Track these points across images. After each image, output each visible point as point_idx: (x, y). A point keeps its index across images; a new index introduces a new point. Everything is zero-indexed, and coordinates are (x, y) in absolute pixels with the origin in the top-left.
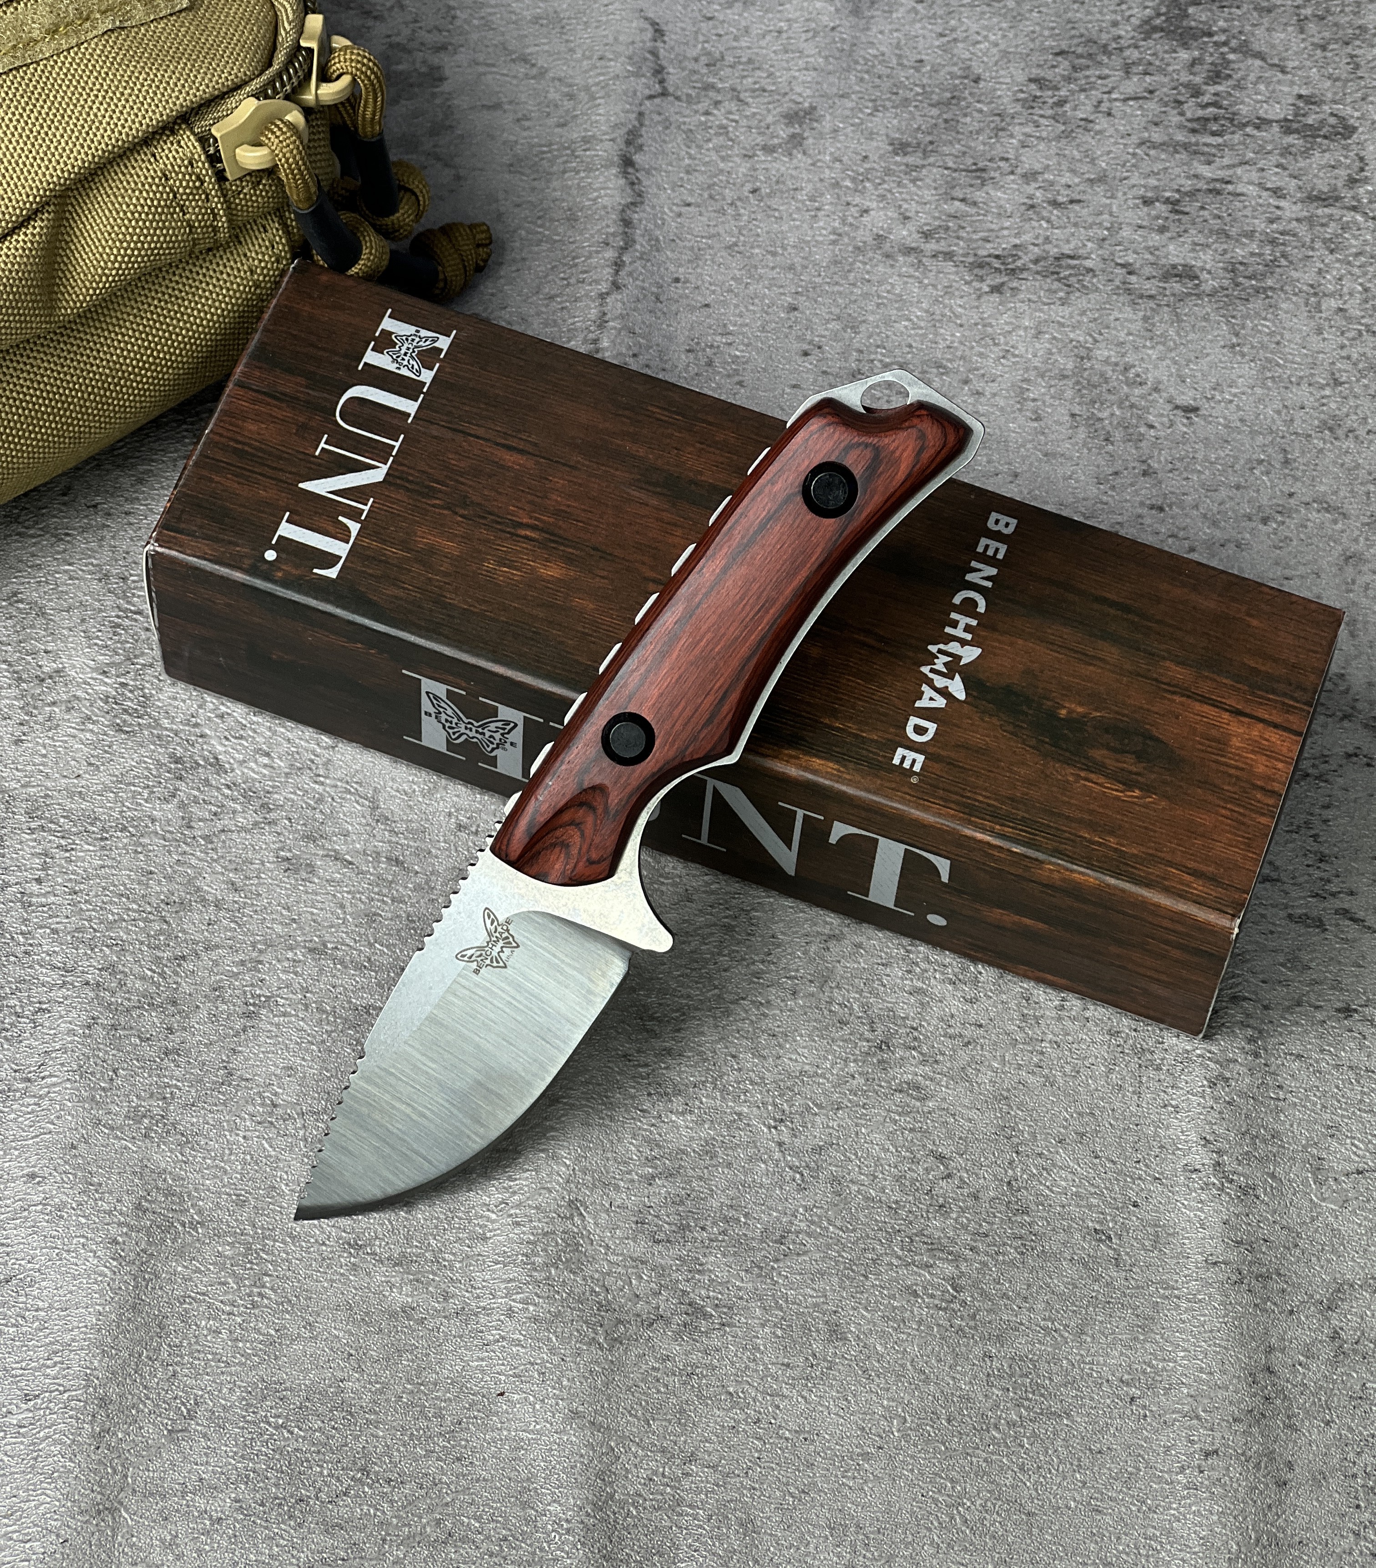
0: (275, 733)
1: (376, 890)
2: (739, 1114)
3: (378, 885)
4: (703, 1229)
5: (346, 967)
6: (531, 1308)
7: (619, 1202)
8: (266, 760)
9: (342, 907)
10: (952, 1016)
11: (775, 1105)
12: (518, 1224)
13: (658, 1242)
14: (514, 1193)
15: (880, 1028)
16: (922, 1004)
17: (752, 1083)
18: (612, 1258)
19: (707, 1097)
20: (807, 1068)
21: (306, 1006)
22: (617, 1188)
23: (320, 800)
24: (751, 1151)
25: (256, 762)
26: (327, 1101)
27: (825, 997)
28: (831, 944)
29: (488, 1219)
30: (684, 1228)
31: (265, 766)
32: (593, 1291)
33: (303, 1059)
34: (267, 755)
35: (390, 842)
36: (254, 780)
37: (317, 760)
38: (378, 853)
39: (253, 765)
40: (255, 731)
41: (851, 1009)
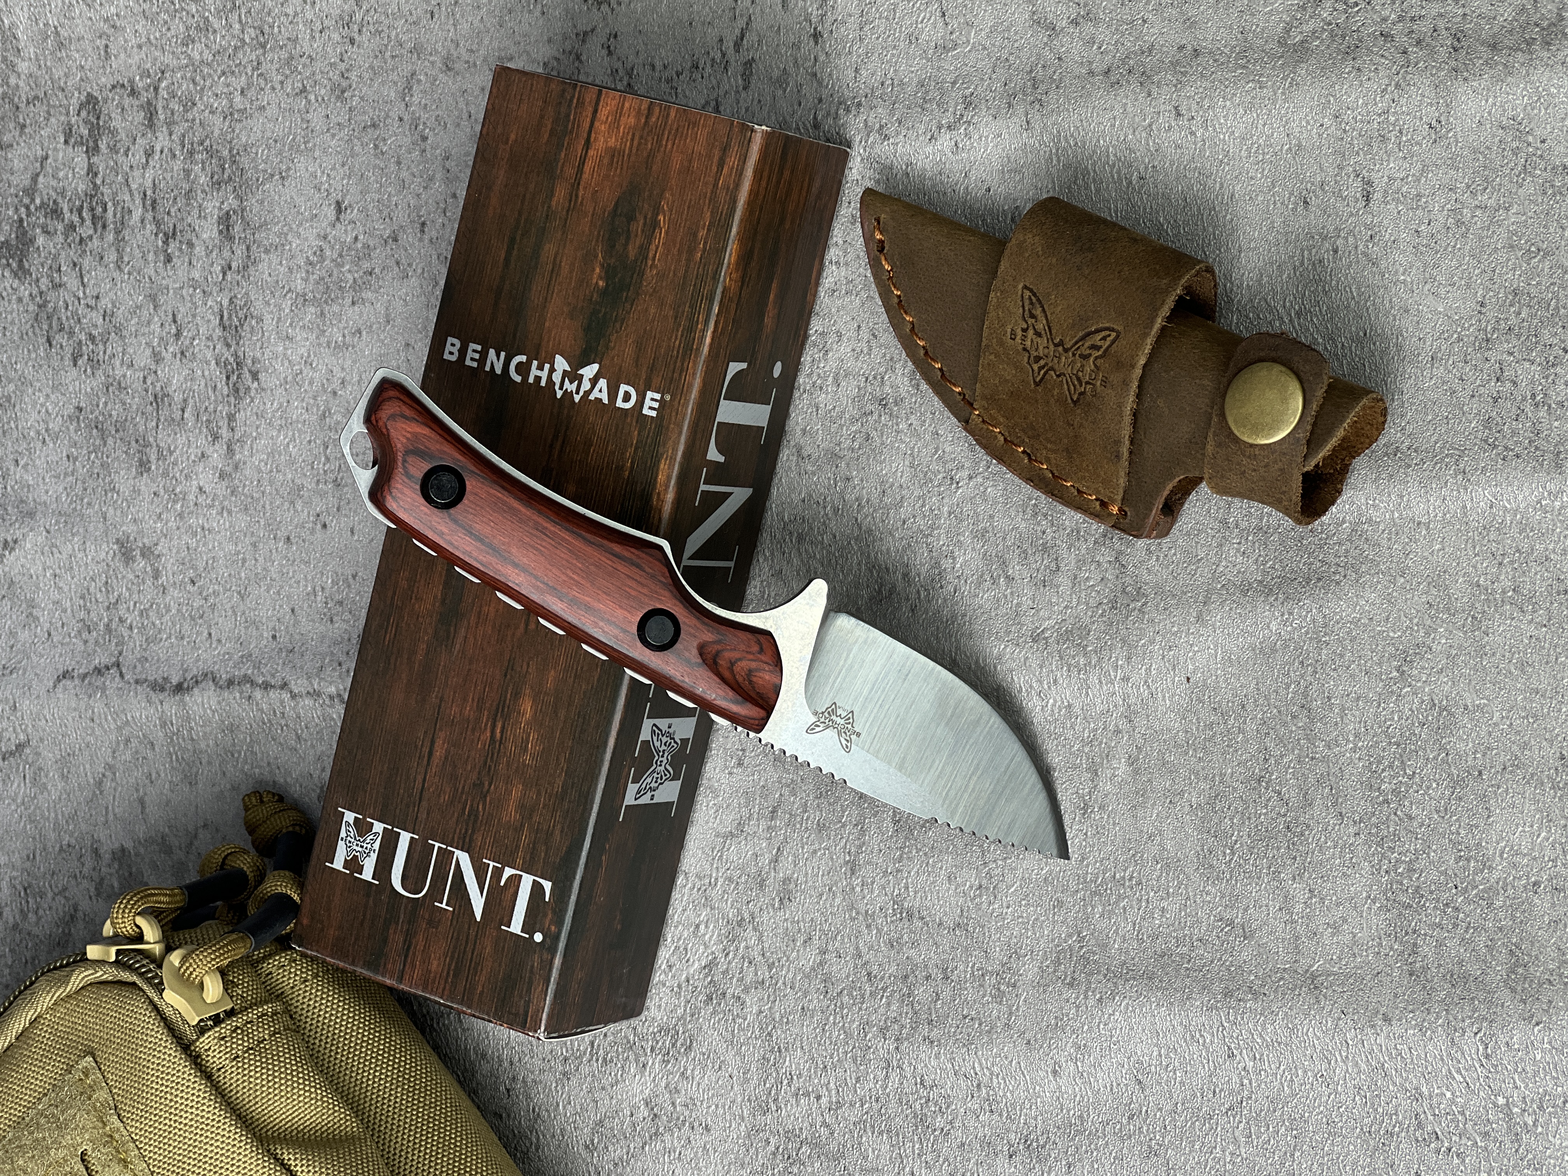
0: (679, 923)
1: (798, 826)
2: (950, 513)
3: (794, 825)
4: (1044, 533)
5: (864, 843)
6: (1120, 662)
7: (1030, 602)
8: (702, 927)
9: (815, 852)
10: (854, 350)
11: (939, 485)
12: (1055, 681)
13: (1058, 568)
14: (1031, 687)
15: (869, 407)
16: (846, 376)
17: (923, 506)
18: (1074, 603)
19: (938, 540)
20: (907, 463)
21: (898, 871)
22: (1018, 605)
23: (730, 880)
24: (978, 500)
25: (704, 935)
26: (972, 846)
27: (849, 454)
28: (805, 453)
29: (1054, 705)
30: (1045, 548)
31: (706, 927)
32: (1102, 615)
33: (941, 868)
34: (697, 926)
35: (758, 820)
36: (719, 935)
37: (697, 886)
38: (768, 828)
39: (707, 937)
40: (680, 939)
41: (855, 432)
